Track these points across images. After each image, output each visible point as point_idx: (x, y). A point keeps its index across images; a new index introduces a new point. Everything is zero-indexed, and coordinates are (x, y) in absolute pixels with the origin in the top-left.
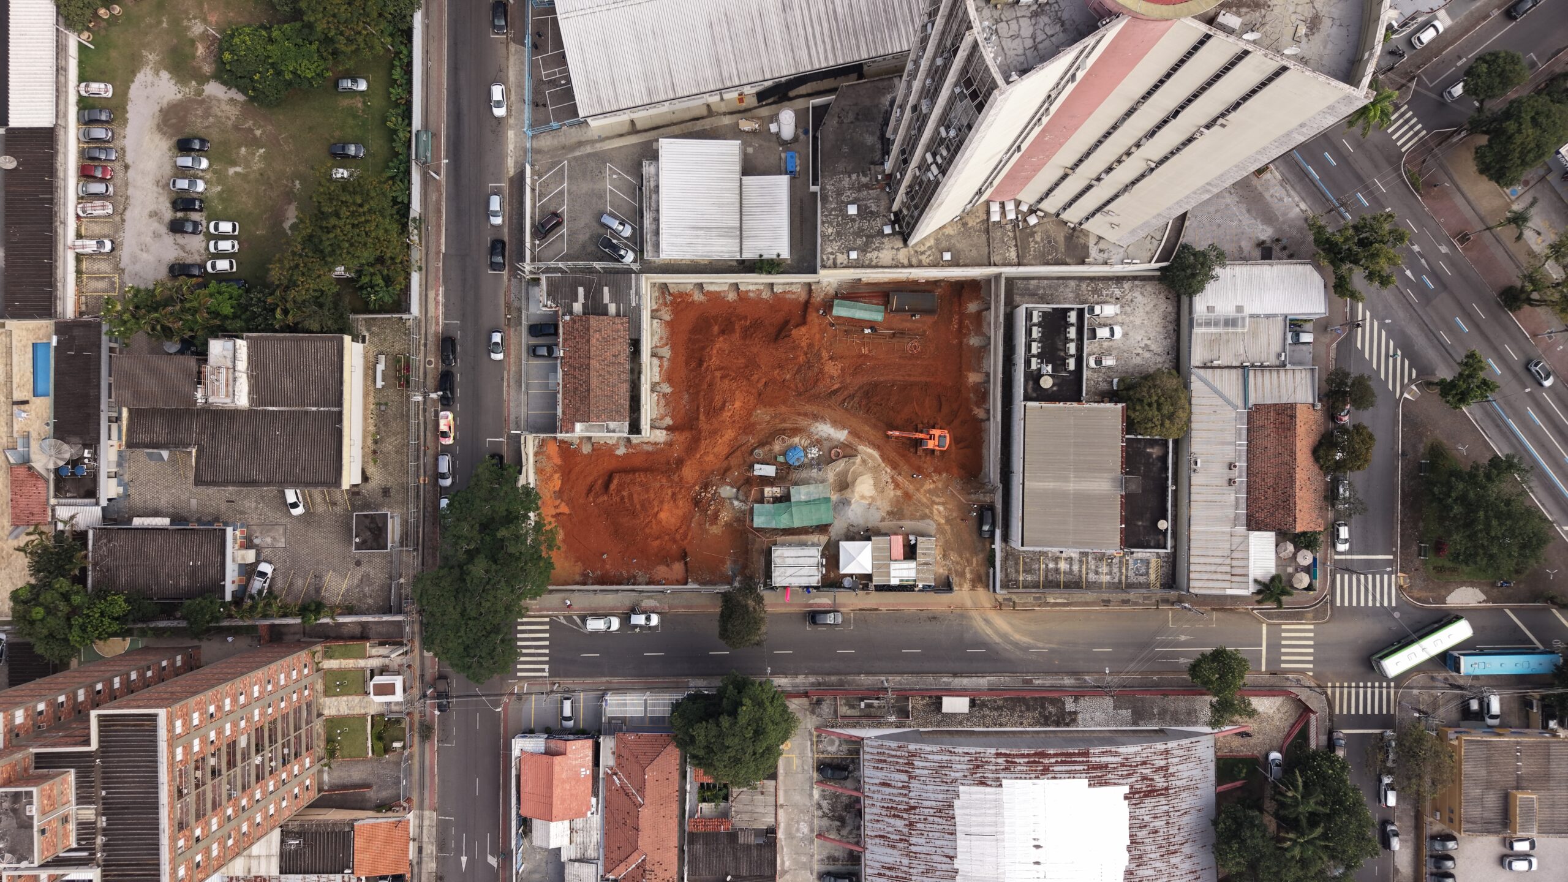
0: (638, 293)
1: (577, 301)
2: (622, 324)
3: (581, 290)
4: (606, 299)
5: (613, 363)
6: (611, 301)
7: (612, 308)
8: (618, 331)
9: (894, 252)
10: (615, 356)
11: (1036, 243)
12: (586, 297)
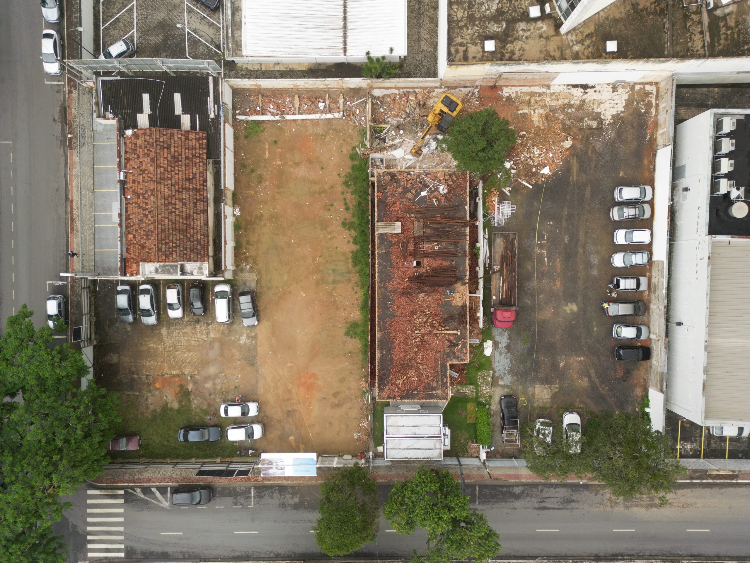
0: (217, 100)
1: (141, 111)
2: (197, 140)
3: (146, 98)
4: (178, 109)
5: (187, 189)
6: (185, 111)
7: (186, 120)
8: (193, 148)
9: (543, 41)
10: (188, 180)
11: (728, 28)
12: (153, 107)
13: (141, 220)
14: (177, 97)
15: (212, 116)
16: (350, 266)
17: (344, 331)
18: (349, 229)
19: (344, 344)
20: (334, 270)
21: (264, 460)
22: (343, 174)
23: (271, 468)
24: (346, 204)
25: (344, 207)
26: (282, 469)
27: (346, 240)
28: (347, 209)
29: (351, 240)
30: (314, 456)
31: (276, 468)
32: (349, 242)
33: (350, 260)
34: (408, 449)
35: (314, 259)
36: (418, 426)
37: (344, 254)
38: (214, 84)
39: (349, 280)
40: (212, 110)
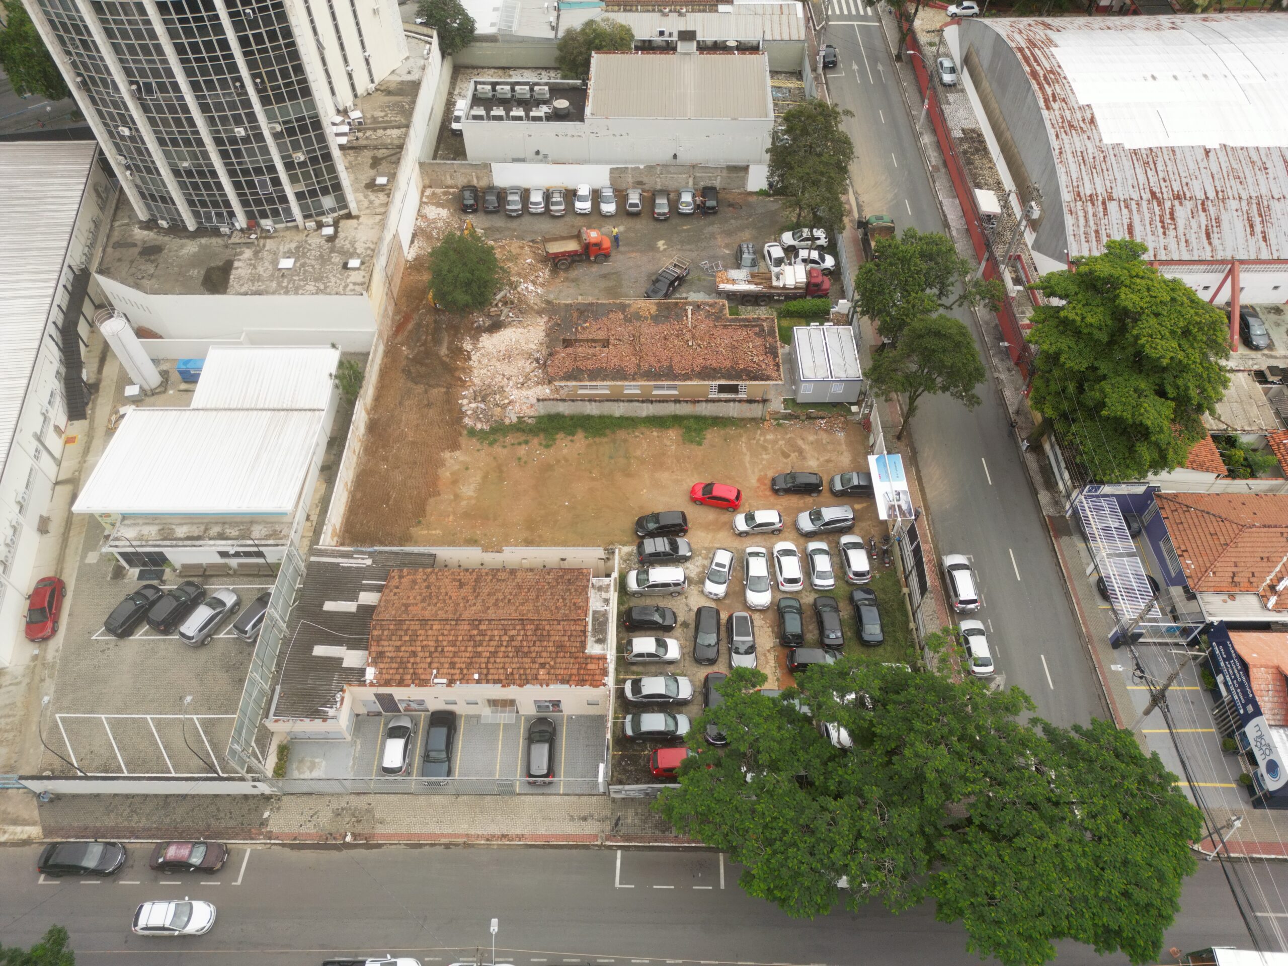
1: (340, 660)
3: (320, 651)
4: (349, 607)
5: (476, 587)
6: (354, 598)
7: (368, 598)
10: (461, 586)
12: (335, 642)
13: (518, 650)
14: (329, 606)
15: (369, 562)
16: (605, 440)
17: (694, 447)
18: (554, 440)
19: (713, 446)
20: (611, 457)
21: (889, 516)
22: (479, 446)
23: (899, 507)
24: (520, 444)
25: (524, 446)
26: (899, 494)
27: (569, 444)
28: (526, 442)
29: (570, 438)
30: (872, 459)
31: (899, 500)
32: (572, 441)
33: (597, 440)
34: (844, 358)
35: (593, 479)
36: (812, 349)
37: (589, 446)
38: (322, 556)
39: (625, 441)
40: (360, 561)
